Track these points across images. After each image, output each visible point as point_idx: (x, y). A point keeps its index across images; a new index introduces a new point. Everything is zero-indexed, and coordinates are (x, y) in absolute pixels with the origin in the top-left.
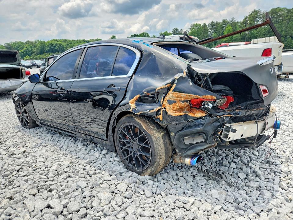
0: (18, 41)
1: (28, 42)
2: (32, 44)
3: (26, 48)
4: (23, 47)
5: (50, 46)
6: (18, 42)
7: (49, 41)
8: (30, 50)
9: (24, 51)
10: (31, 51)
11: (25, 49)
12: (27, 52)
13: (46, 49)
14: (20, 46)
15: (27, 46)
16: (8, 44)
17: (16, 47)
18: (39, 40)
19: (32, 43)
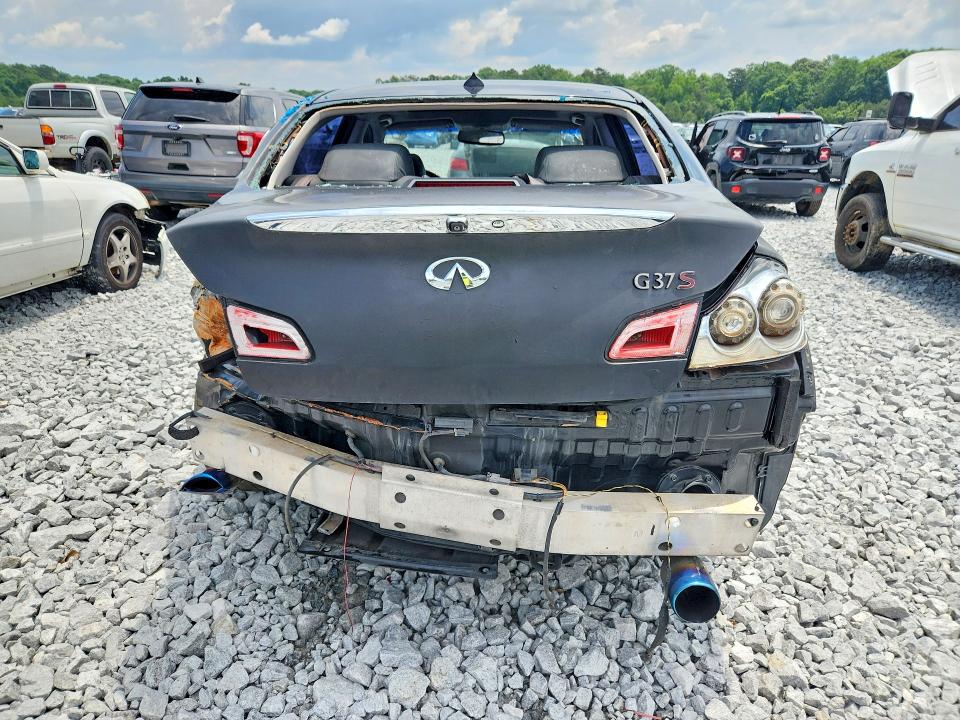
0: (773, 60)
1: (802, 65)
2: (812, 70)
3: (789, 82)
4: (780, 81)
5: (869, 76)
6: (772, 64)
7: (876, 56)
8: (798, 89)
9: (777, 94)
10: (800, 93)
11: (783, 86)
12: (785, 97)
13: (853, 88)
14: (771, 76)
15: (793, 77)
16: (740, 72)
17: (761, 80)
18: (841, 56)
19: (813, 65)
